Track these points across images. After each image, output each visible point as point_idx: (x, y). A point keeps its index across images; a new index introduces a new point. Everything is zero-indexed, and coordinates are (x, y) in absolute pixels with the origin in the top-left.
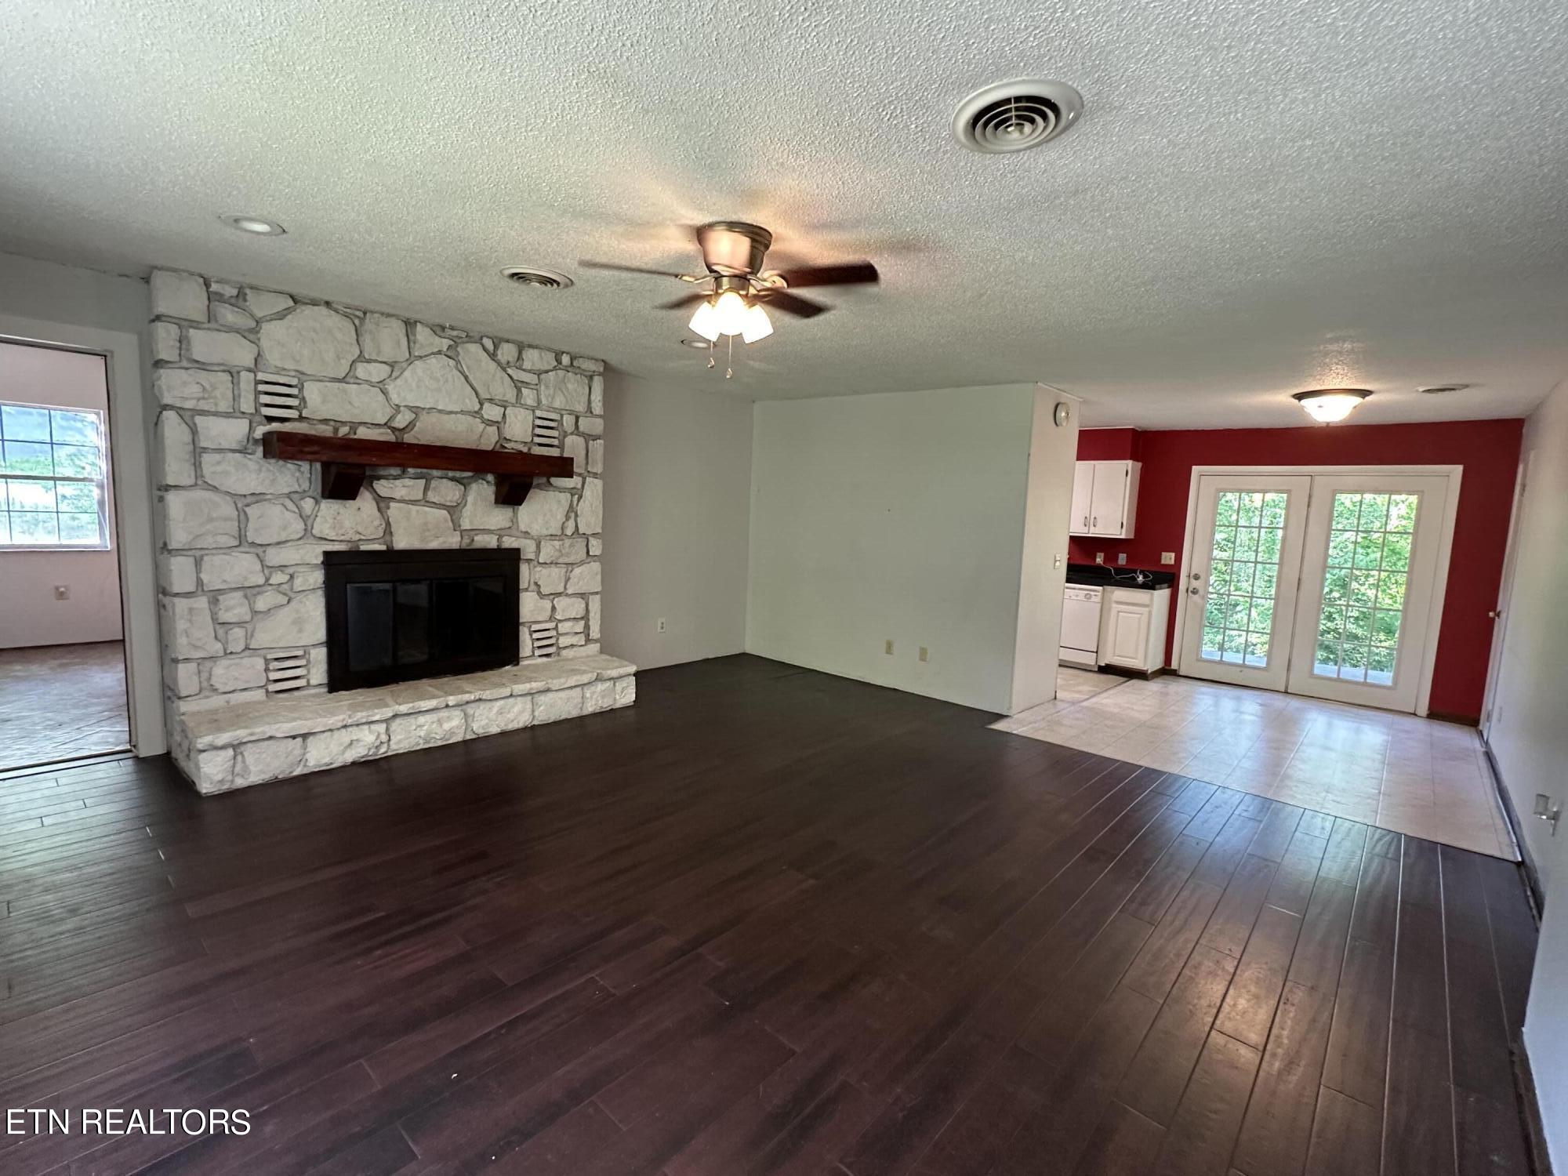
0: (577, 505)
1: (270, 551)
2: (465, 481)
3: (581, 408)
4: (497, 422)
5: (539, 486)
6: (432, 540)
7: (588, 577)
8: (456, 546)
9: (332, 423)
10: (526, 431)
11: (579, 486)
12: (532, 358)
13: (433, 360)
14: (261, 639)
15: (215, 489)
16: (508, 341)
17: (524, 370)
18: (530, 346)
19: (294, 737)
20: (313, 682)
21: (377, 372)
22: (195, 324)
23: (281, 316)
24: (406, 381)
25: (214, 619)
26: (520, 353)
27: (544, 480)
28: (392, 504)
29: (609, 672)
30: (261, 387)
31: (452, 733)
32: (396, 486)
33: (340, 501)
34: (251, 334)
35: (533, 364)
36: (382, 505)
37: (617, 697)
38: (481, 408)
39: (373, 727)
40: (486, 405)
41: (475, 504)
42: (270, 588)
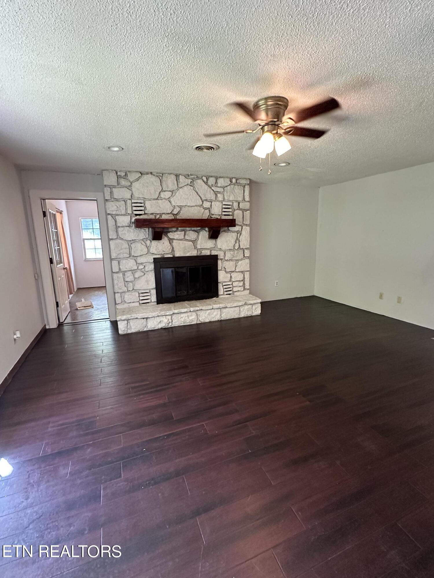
0: (239, 237)
1: (138, 258)
2: (198, 231)
3: (240, 199)
4: (209, 208)
5: (225, 231)
6: (187, 253)
7: (244, 265)
8: (195, 255)
9: (154, 214)
10: (220, 210)
11: (240, 230)
12: (221, 182)
13: (185, 188)
14: (137, 287)
15: (122, 239)
16: (212, 177)
17: (218, 187)
18: (220, 177)
19: (144, 318)
20: (153, 301)
21: (167, 195)
22: (114, 187)
23: (137, 180)
24: (177, 197)
25: (124, 280)
26: (216, 181)
27: (226, 228)
28: (174, 241)
29: (250, 302)
30: (133, 205)
31: (192, 321)
32: (175, 234)
33: (157, 241)
34: (129, 187)
35: (221, 184)
36: (171, 241)
37: (253, 311)
38: (203, 203)
39: (167, 317)
40: (205, 202)
41: (202, 239)
42: (139, 270)
